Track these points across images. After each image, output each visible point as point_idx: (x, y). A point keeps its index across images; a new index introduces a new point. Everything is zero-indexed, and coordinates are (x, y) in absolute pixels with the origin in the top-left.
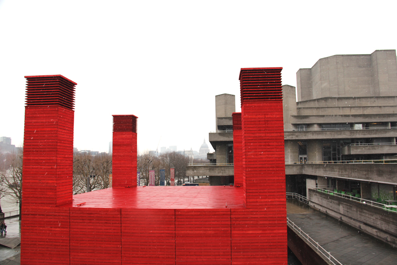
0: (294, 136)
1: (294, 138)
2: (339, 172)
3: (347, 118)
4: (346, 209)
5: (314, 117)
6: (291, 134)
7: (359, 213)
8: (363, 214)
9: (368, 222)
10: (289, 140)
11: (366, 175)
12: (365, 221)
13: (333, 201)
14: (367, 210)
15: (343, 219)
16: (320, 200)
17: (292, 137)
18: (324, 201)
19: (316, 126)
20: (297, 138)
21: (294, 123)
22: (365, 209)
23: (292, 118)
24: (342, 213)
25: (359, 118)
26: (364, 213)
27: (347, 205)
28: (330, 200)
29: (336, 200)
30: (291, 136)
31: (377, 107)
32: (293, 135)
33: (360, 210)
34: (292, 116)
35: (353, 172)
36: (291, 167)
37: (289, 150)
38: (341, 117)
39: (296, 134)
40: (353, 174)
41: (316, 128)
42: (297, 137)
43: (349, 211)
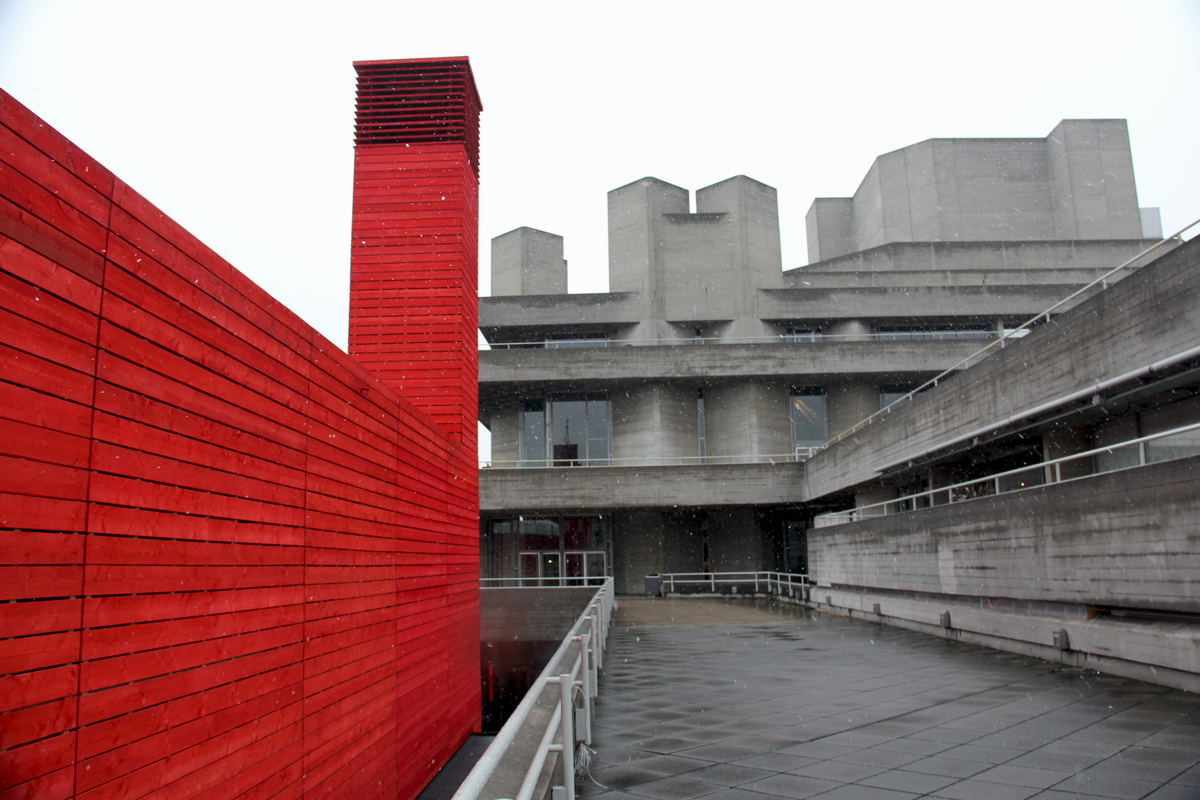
0: (770, 363)
1: (771, 368)
2: (936, 424)
3: (972, 297)
4: (973, 560)
5: (845, 296)
6: (759, 352)
7: (1051, 548)
8: (1082, 547)
9: (1123, 593)
10: (753, 377)
11: (1072, 372)
12: (1100, 594)
13: (904, 539)
14: (1110, 508)
15: (956, 622)
16: (850, 562)
17: (764, 367)
18: (866, 562)
19: (855, 327)
20: (782, 371)
21: (771, 317)
22: (1094, 509)
23: (763, 297)
24: (950, 588)
25: (1017, 297)
26: (1089, 533)
27: (977, 532)
28: (892, 542)
29: (919, 530)
30: (757, 363)
31: (1081, 270)
32: (765, 358)
33: (1062, 527)
34: (767, 291)
35: (1004, 390)
36: (754, 473)
37: (754, 419)
38: (948, 293)
39: (778, 354)
40: (1003, 401)
41: (855, 332)
42: (782, 365)
43: (988, 562)
